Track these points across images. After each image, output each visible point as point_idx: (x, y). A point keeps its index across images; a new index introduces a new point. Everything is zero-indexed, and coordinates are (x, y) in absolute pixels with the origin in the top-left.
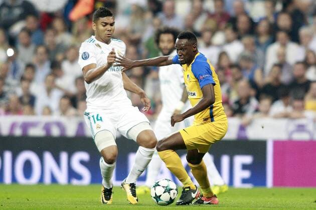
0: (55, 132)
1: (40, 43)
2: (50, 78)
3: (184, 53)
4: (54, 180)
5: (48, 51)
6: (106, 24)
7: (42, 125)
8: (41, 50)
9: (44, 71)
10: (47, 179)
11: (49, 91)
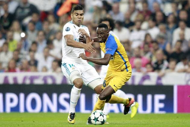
0: (50, 82)
1: (40, 29)
2: (46, 50)
3: (102, 36)
4: (49, 110)
5: (45, 34)
6: (78, 14)
7: (42, 78)
8: (41, 33)
9: (42, 46)
10: (45, 110)
11: (46, 57)
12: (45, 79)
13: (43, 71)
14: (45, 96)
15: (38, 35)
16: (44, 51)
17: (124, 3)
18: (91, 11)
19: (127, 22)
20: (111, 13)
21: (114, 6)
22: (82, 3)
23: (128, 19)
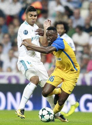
0: (14, 81)
1: (6, 32)
2: (11, 52)
3: (51, 38)
4: (13, 108)
5: (10, 37)
6: (32, 15)
7: (6, 78)
8: (6, 36)
10: (9, 108)
11: (11, 58)
12: (9, 79)
13: (7, 71)
14: (10, 95)
15: (3, 37)
16: (9, 53)
17: (84, 9)
18: (54, 16)
19: (87, 27)
20: (72, 18)
21: (76, 11)
22: (45, 8)
23: (88, 24)
